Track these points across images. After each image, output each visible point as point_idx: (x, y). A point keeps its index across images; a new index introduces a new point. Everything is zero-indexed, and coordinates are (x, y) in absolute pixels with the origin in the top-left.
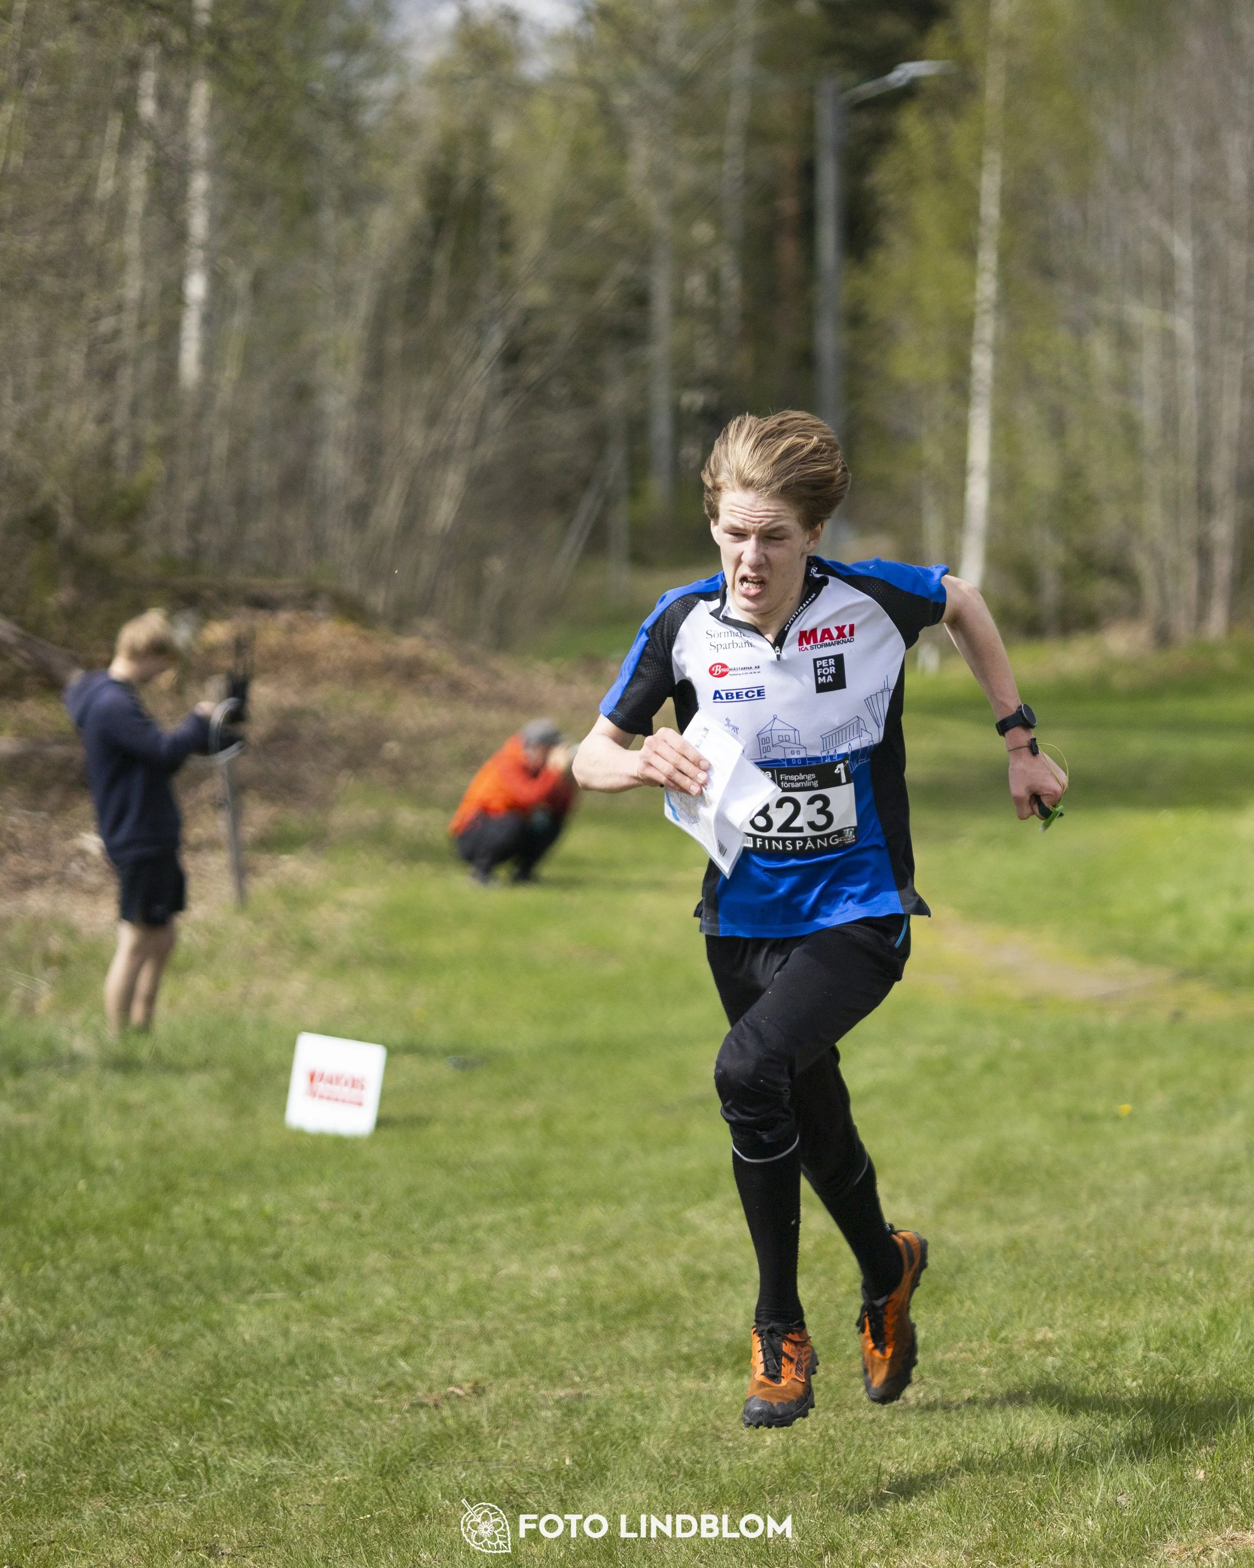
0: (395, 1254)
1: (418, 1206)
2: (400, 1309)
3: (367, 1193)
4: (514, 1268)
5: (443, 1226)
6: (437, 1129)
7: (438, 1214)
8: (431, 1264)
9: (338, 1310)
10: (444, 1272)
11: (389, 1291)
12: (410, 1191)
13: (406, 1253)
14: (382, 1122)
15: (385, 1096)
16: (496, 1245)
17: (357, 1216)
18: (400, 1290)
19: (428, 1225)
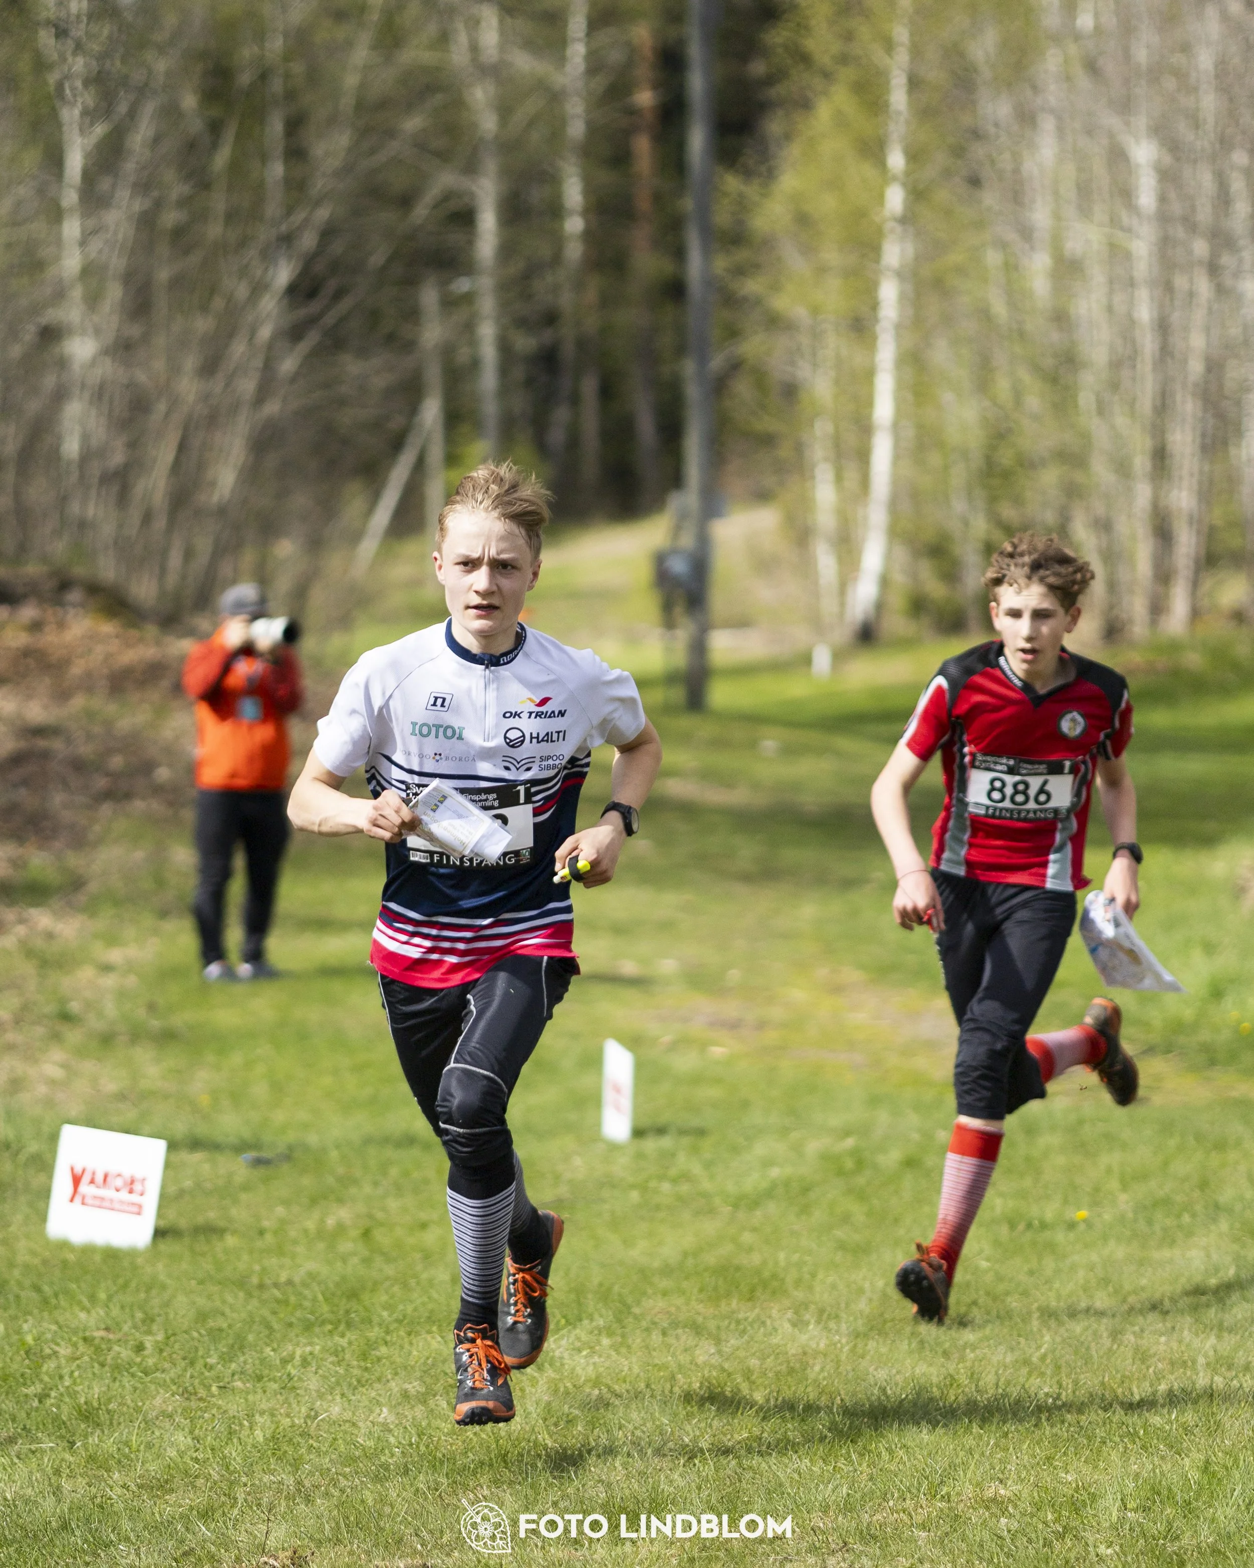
0: (188, 1394)
1: (215, 1334)
2: (196, 1460)
3: (149, 1320)
4: (335, 1409)
5: (248, 1359)
6: (231, 1241)
7: (240, 1345)
8: (234, 1406)
9: (124, 1462)
10: (250, 1416)
11: (182, 1439)
12: (202, 1317)
13: (202, 1393)
14: (159, 1233)
15: (165, 1199)
16: (313, 1383)
17: (139, 1348)
18: (197, 1439)
19: (226, 1359)
